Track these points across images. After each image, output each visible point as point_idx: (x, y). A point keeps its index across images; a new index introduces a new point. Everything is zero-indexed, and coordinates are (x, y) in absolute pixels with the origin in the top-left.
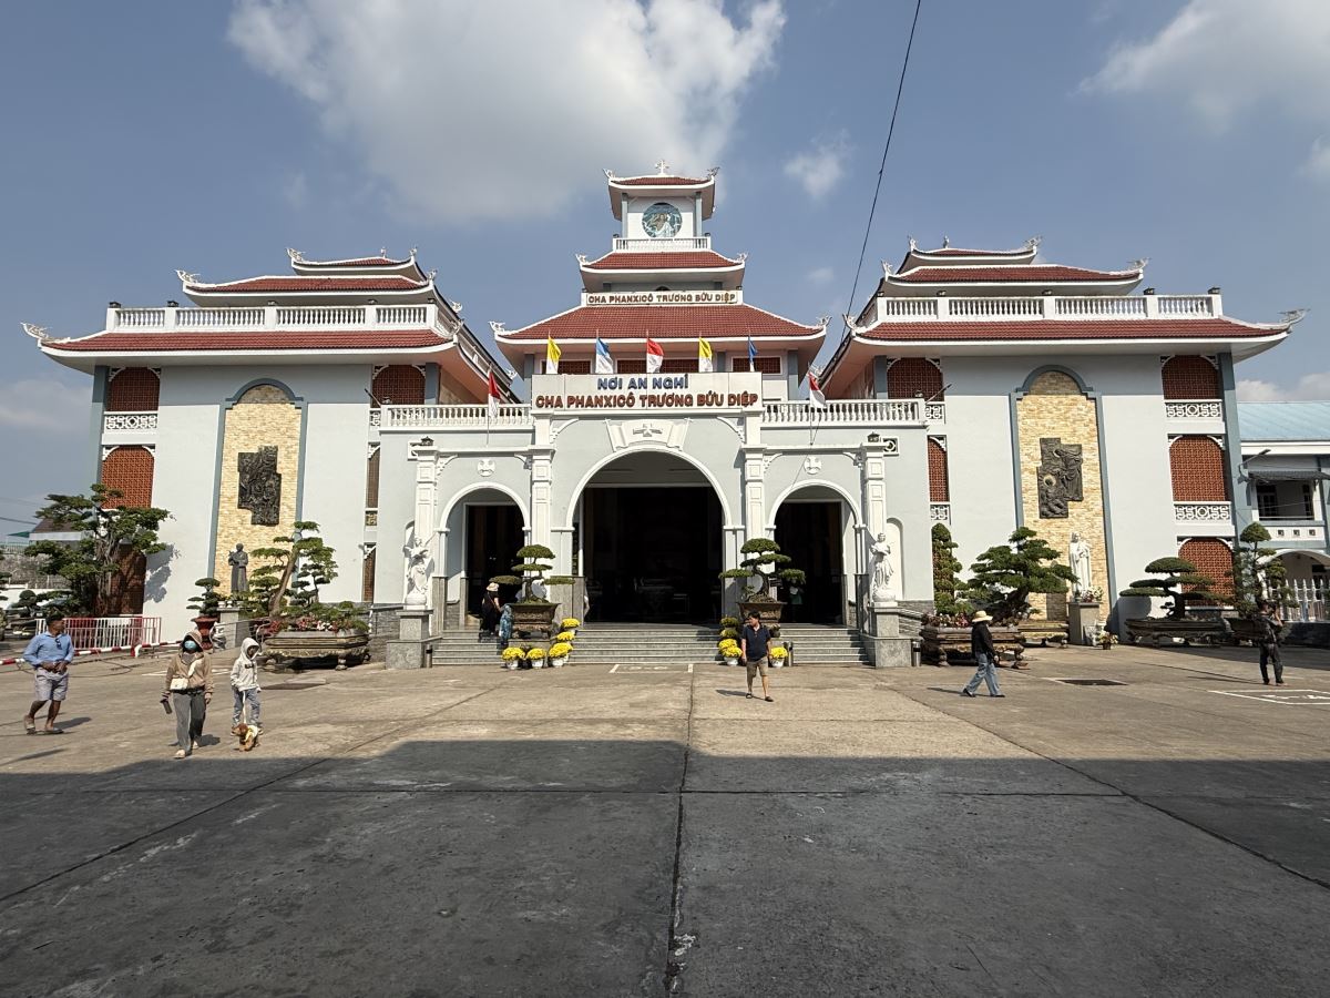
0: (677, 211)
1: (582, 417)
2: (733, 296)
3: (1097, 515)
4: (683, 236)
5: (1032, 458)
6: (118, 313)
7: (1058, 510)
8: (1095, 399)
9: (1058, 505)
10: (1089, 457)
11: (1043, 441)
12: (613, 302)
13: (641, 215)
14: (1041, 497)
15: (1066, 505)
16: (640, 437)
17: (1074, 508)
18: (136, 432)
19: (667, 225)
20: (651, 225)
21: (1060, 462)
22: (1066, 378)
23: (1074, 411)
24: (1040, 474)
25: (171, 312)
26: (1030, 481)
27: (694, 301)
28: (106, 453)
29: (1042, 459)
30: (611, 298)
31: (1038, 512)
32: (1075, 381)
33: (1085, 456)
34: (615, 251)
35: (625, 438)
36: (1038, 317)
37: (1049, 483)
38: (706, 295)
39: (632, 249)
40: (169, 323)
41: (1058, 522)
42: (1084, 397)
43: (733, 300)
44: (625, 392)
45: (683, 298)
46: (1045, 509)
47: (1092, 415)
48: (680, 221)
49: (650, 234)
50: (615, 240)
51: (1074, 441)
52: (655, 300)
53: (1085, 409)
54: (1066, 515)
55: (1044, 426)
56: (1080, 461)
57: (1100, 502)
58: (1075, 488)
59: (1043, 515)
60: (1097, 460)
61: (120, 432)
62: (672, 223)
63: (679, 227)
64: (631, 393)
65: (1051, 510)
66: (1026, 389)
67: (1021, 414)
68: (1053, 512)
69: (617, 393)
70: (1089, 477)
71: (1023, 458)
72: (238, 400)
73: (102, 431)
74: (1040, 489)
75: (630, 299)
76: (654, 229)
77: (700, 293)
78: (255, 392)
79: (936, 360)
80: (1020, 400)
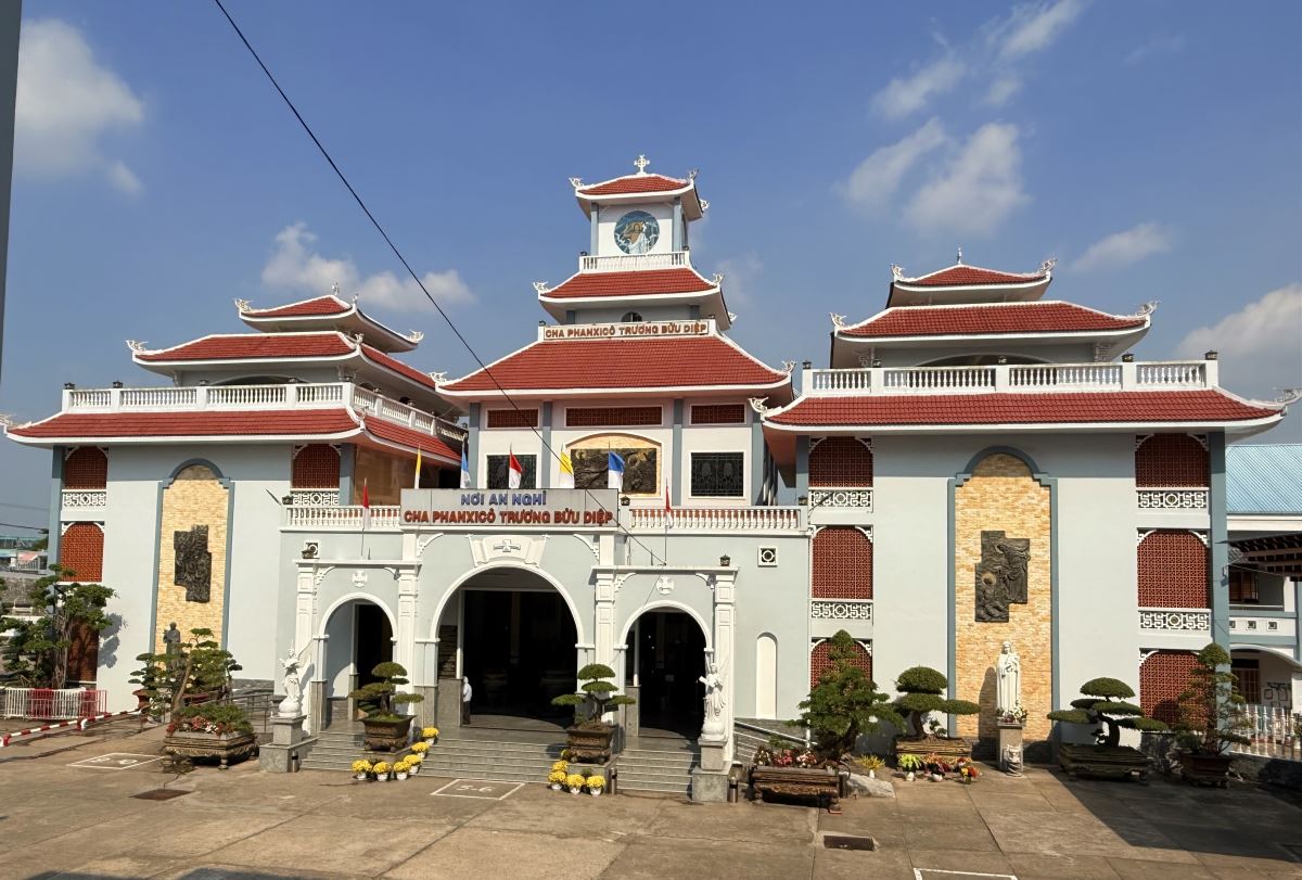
0: (654, 219)
1: (446, 532)
2: (703, 327)
3: (1044, 620)
4: (661, 252)
5: (970, 554)
6: (72, 394)
7: (997, 613)
8: (1049, 486)
9: (997, 608)
10: (1038, 554)
11: (984, 534)
12: (572, 336)
13: (613, 225)
14: (978, 598)
15: (1007, 608)
16: (500, 553)
17: (1016, 612)
18: (88, 509)
19: (642, 237)
20: (624, 237)
21: (1003, 559)
22: (1017, 462)
23: (1024, 499)
24: (980, 570)
25: (116, 392)
26: (967, 580)
27: (660, 332)
28: (65, 529)
29: (982, 555)
30: (570, 332)
31: (973, 615)
32: (1026, 464)
33: (1033, 551)
34: (583, 270)
35: (487, 552)
36: (989, 390)
37: (988, 582)
38: (674, 326)
39: (603, 268)
40: (114, 404)
41: (997, 626)
42: (1037, 484)
43: (704, 331)
44: (486, 508)
45: (648, 330)
46: (982, 612)
47: (1045, 504)
48: (656, 231)
49: (623, 248)
50: (581, 259)
51: (1021, 534)
52: (618, 333)
53: (1037, 498)
54: (1006, 620)
55: (987, 517)
56: (1027, 558)
57: (1048, 606)
58: (1018, 589)
59: (979, 618)
60: (1047, 557)
61: (76, 509)
62: (648, 235)
63: (656, 239)
64: (492, 510)
65: (989, 613)
66: (969, 475)
67: (960, 502)
68: (992, 616)
69: (479, 508)
70: (1036, 577)
71: (959, 552)
73: (60, 508)
74: (977, 588)
75: (589, 332)
76: (627, 242)
77: (667, 323)
78: (188, 472)
79: (866, 440)
80: (961, 486)
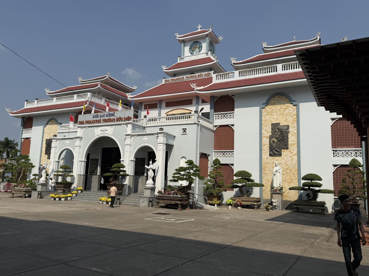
0: (201, 43)
1: (89, 127)
3: (295, 155)
4: (203, 52)
5: (267, 132)
6: (27, 103)
7: (277, 153)
8: (296, 105)
9: (277, 151)
10: (292, 130)
11: (272, 124)
12: (172, 81)
13: (188, 47)
14: (270, 148)
15: (281, 151)
16: (102, 132)
17: (284, 152)
18: (28, 134)
19: (197, 49)
20: (192, 50)
21: (279, 133)
22: (284, 98)
23: (287, 111)
24: (271, 137)
25: (36, 101)
26: (266, 142)
27: (197, 77)
28: (23, 140)
29: (271, 132)
31: (269, 154)
32: (288, 98)
33: (290, 130)
34: (179, 61)
35: (98, 132)
36: (275, 73)
37: (274, 142)
40: (36, 104)
41: (277, 158)
42: (292, 105)
43: (210, 75)
46: (271, 153)
47: (295, 112)
49: (191, 54)
50: (179, 58)
51: (286, 124)
52: (185, 79)
53: (292, 110)
54: (280, 155)
55: (273, 118)
56: (288, 133)
57: (296, 150)
58: (285, 144)
59: (270, 155)
60: (296, 131)
61: (26, 134)
62: (199, 48)
64: (100, 119)
65: (274, 153)
66: (267, 104)
67: (264, 114)
68: (275, 154)
69: (97, 119)
70: (292, 139)
71: (264, 132)
72: (47, 124)
73: (22, 134)
74: (270, 144)
75: (177, 79)
76: (193, 51)
77: (199, 74)
78: (50, 122)
79: (232, 96)
80: (264, 108)
